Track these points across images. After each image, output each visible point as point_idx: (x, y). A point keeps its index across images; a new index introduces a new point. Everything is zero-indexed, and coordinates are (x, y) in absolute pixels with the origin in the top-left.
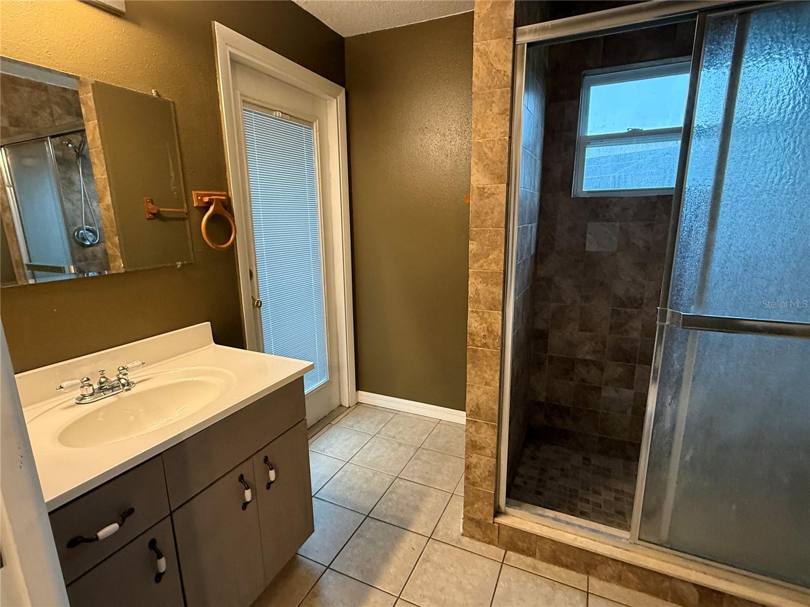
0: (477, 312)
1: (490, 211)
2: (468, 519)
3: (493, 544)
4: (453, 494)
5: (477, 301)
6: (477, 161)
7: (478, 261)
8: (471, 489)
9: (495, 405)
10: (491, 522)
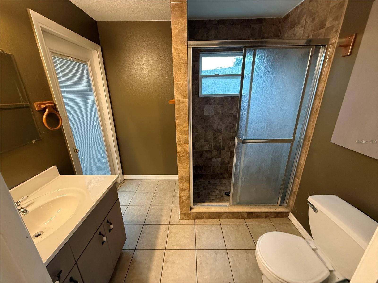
0: (180, 145)
1: (182, 109)
2: (181, 214)
3: (191, 219)
4: (172, 206)
5: (180, 141)
6: (176, 90)
7: (179, 127)
8: (182, 204)
9: (188, 175)
10: (189, 212)
